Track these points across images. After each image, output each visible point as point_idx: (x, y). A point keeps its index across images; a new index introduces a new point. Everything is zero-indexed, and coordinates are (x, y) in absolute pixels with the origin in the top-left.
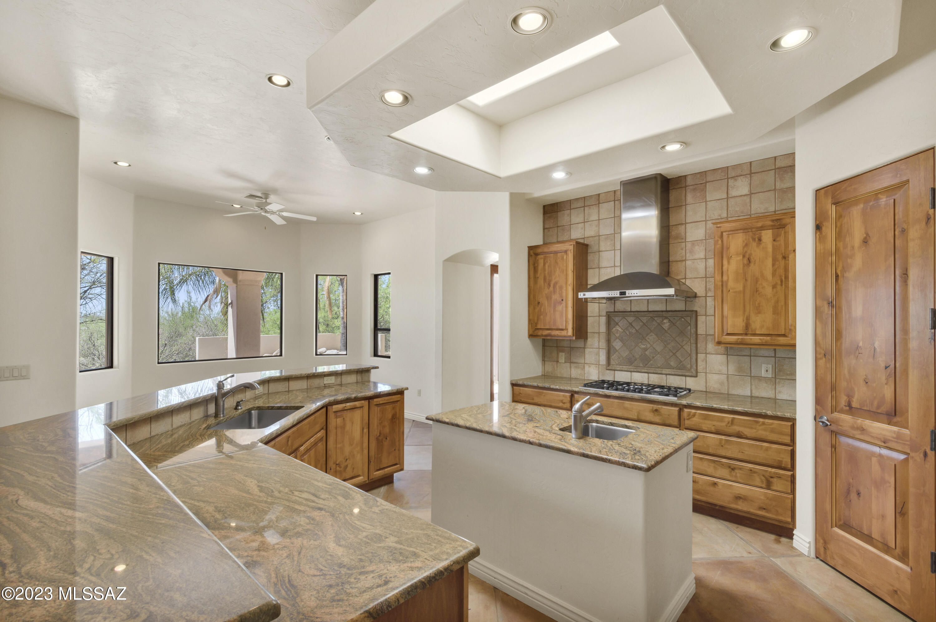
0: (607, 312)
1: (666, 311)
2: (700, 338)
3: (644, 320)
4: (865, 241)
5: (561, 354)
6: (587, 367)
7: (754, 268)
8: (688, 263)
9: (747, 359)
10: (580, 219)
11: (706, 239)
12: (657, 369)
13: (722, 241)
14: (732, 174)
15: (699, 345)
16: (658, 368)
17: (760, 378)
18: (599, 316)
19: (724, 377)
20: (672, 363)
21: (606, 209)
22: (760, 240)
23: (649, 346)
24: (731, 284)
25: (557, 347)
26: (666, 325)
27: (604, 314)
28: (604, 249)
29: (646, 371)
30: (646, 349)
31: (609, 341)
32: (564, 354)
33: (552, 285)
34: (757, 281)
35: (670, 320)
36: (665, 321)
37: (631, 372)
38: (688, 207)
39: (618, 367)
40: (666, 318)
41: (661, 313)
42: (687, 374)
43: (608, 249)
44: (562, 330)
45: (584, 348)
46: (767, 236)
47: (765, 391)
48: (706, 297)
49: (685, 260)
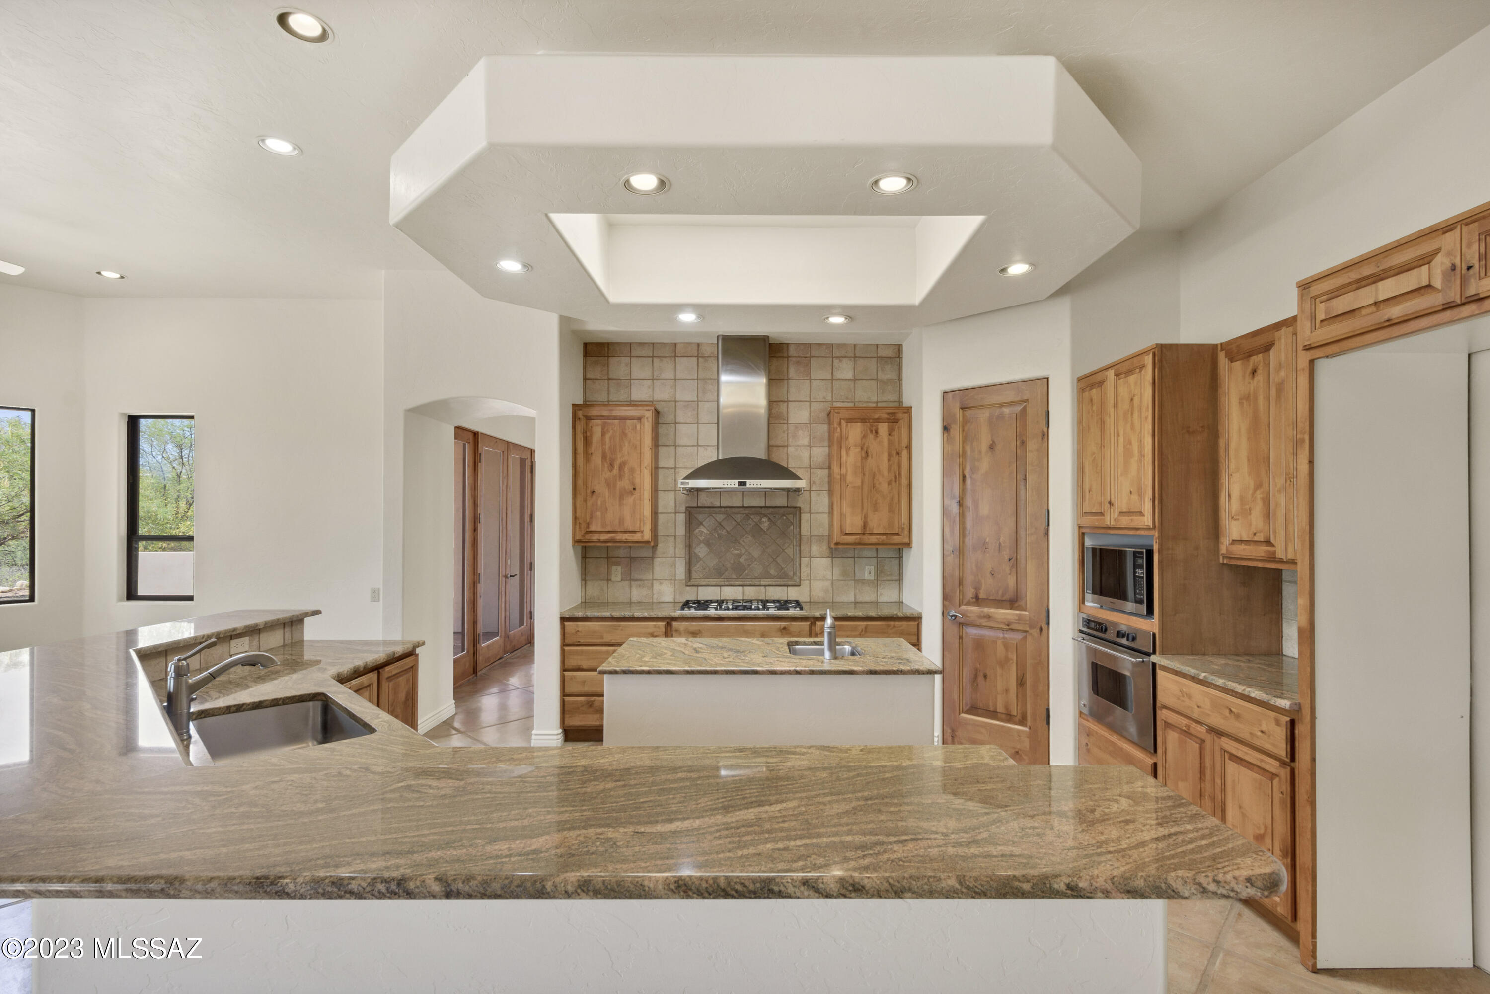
0: (687, 507)
1: (765, 507)
2: (804, 539)
3: (738, 517)
4: (992, 447)
5: (614, 568)
6: (656, 586)
7: (871, 462)
8: (791, 449)
9: (851, 561)
10: (647, 373)
11: (810, 423)
12: (754, 580)
13: (841, 429)
14: (837, 353)
15: (802, 548)
16: (756, 578)
17: (863, 581)
18: (676, 513)
19: (827, 584)
20: (773, 572)
21: (686, 366)
22: (877, 432)
23: (743, 551)
24: (850, 478)
25: (608, 558)
26: (765, 524)
27: (683, 509)
28: (682, 421)
29: (741, 583)
30: (740, 556)
31: (689, 547)
32: (619, 568)
33: (616, 467)
34: (874, 476)
35: (769, 518)
36: (764, 519)
37: (720, 586)
38: (792, 382)
39: (703, 582)
40: (765, 515)
41: (759, 510)
42: (790, 583)
43: (688, 421)
44: (634, 532)
45: (653, 558)
46: (883, 428)
47: (868, 595)
48: (810, 491)
49: (787, 446)
